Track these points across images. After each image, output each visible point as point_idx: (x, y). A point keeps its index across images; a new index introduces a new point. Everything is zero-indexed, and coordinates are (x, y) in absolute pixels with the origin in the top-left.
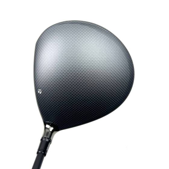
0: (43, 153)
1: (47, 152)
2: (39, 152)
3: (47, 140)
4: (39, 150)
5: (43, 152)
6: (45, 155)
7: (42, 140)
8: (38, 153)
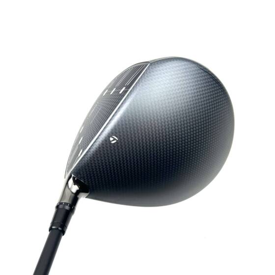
0: (60, 229)
1: (67, 228)
2: (54, 227)
3: (67, 208)
4: (53, 224)
5: (60, 227)
6: (63, 232)
7: (57, 207)
8: (51, 229)
